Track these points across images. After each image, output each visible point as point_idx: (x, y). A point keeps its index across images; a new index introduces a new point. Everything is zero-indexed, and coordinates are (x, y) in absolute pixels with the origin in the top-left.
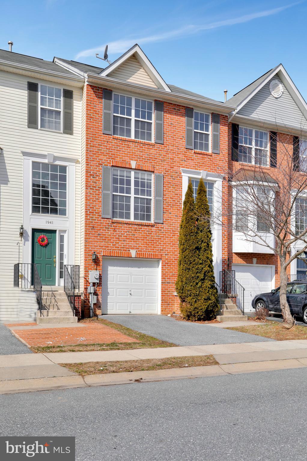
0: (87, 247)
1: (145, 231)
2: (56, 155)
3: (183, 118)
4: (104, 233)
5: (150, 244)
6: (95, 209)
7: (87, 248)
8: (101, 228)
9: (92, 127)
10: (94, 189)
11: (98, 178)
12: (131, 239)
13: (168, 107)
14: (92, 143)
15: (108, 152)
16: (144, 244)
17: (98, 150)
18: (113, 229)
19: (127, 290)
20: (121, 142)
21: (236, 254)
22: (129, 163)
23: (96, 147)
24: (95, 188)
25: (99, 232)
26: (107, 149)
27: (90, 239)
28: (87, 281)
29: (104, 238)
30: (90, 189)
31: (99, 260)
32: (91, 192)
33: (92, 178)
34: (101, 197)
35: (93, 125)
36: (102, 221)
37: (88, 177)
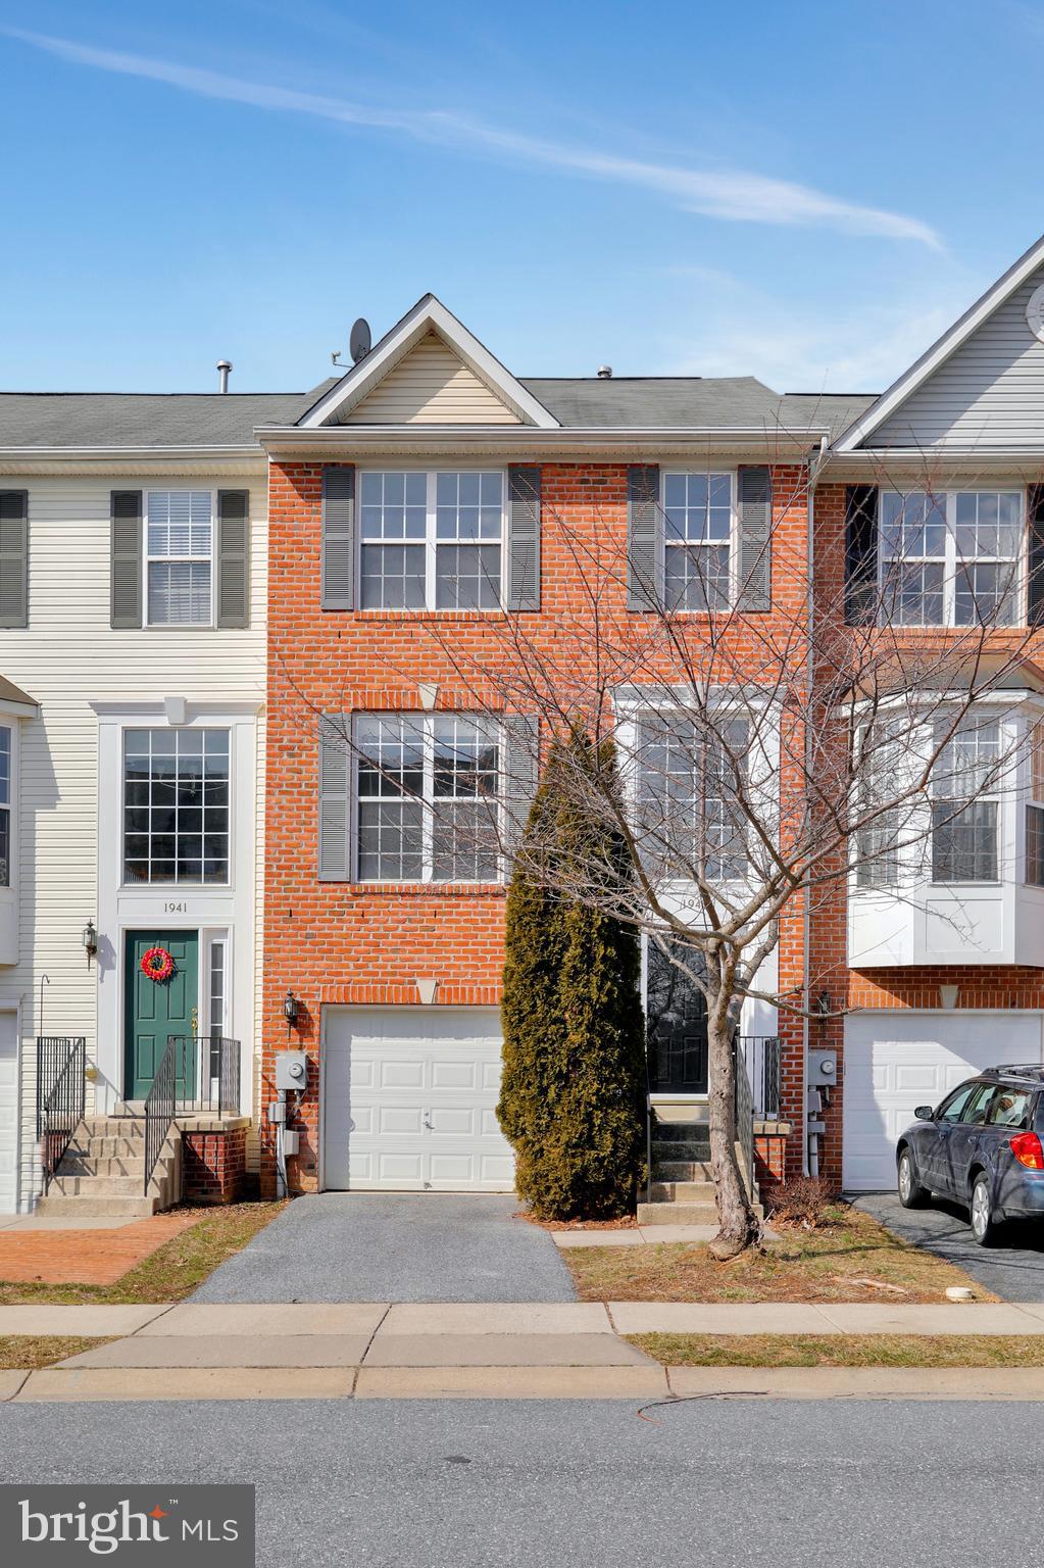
0: (271, 977)
1: (469, 913)
2: (192, 698)
3: (618, 508)
4: (327, 931)
5: (488, 956)
6: (295, 856)
7: (271, 981)
8: (317, 913)
9: (285, 596)
10: (291, 793)
11: (307, 756)
12: (420, 944)
13: (559, 478)
14: (287, 646)
15: (339, 668)
16: (467, 959)
17: (307, 664)
18: (356, 914)
19: (417, 1111)
20: (384, 630)
21: (865, 972)
22: (413, 694)
23: (299, 657)
24: (295, 790)
25: (311, 928)
26: (336, 657)
27: (279, 951)
28: (271, 1085)
29: (325, 946)
30: (282, 793)
31: (310, 1019)
32: (284, 803)
33: (285, 757)
34: (315, 816)
35: (292, 588)
36: (320, 894)
37: (274, 755)
